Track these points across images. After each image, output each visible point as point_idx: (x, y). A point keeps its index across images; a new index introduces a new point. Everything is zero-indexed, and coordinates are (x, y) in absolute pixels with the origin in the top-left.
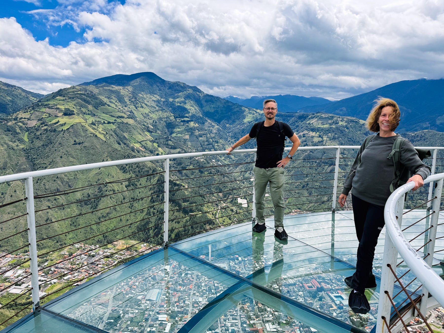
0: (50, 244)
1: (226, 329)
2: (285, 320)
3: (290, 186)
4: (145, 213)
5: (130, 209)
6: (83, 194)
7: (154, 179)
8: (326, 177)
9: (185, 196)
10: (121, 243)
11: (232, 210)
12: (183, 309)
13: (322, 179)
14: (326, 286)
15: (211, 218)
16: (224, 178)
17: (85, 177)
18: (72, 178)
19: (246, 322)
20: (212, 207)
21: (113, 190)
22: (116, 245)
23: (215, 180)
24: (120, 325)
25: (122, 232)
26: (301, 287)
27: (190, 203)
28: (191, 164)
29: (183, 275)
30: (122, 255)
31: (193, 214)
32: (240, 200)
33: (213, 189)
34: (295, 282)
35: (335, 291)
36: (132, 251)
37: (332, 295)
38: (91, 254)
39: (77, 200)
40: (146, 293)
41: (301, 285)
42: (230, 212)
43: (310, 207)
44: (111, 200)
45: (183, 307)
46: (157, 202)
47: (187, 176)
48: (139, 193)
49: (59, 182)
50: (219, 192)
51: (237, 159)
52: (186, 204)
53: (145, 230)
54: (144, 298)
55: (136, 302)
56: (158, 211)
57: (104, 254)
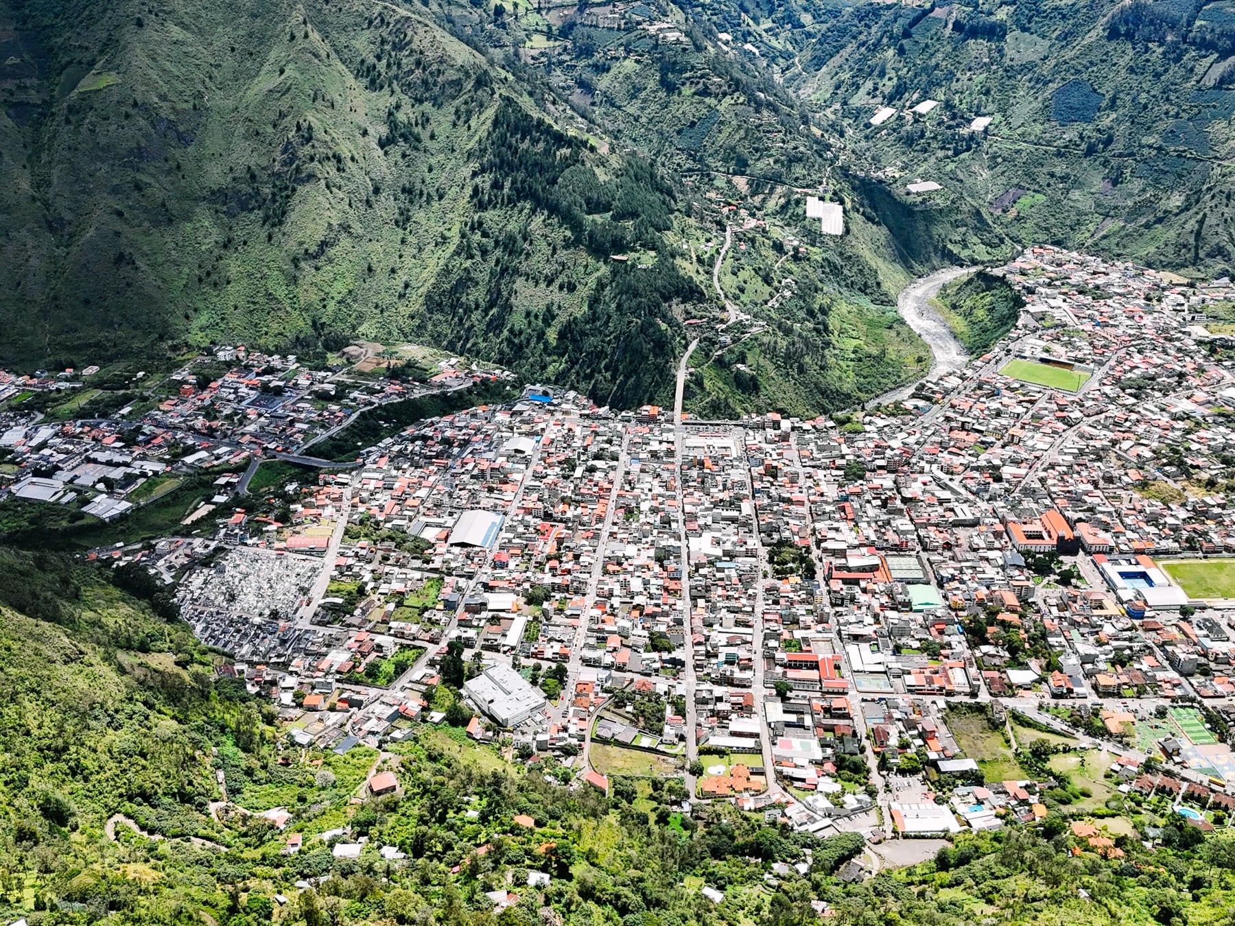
0: (136, 345)
1: (708, 652)
2: (920, 640)
3: (1032, 148)
4: (452, 248)
5: (401, 231)
6: (231, 169)
7: (483, 118)
8: (1196, 110)
9: (598, 186)
10: (370, 351)
11: (779, 247)
12: (568, 577)
13: (1177, 116)
14: (1095, 535)
15: (694, 275)
16: (757, 111)
17: (230, 103)
18: (185, 106)
19: (781, 634)
20: (699, 233)
21: (334, 156)
22: (357, 357)
23: (722, 123)
24: (364, 612)
25: (378, 311)
26: (997, 535)
27: (616, 218)
28: (628, 52)
29: (579, 472)
30: (372, 392)
31: (624, 258)
32: (814, 208)
33: (710, 159)
34: (978, 515)
35: (1127, 556)
36: (408, 382)
37: (1112, 571)
38: (271, 385)
39: (213, 193)
40: (450, 522)
41: (1000, 528)
42: (771, 254)
43: (1105, 237)
44: (329, 195)
45: (569, 572)
46: (495, 207)
47: (613, 105)
48: (430, 170)
49: (142, 123)
50: (735, 174)
51: (824, 27)
52: (597, 217)
53: (453, 307)
54: (446, 539)
55: (417, 547)
56: (497, 242)
57: (315, 388)
